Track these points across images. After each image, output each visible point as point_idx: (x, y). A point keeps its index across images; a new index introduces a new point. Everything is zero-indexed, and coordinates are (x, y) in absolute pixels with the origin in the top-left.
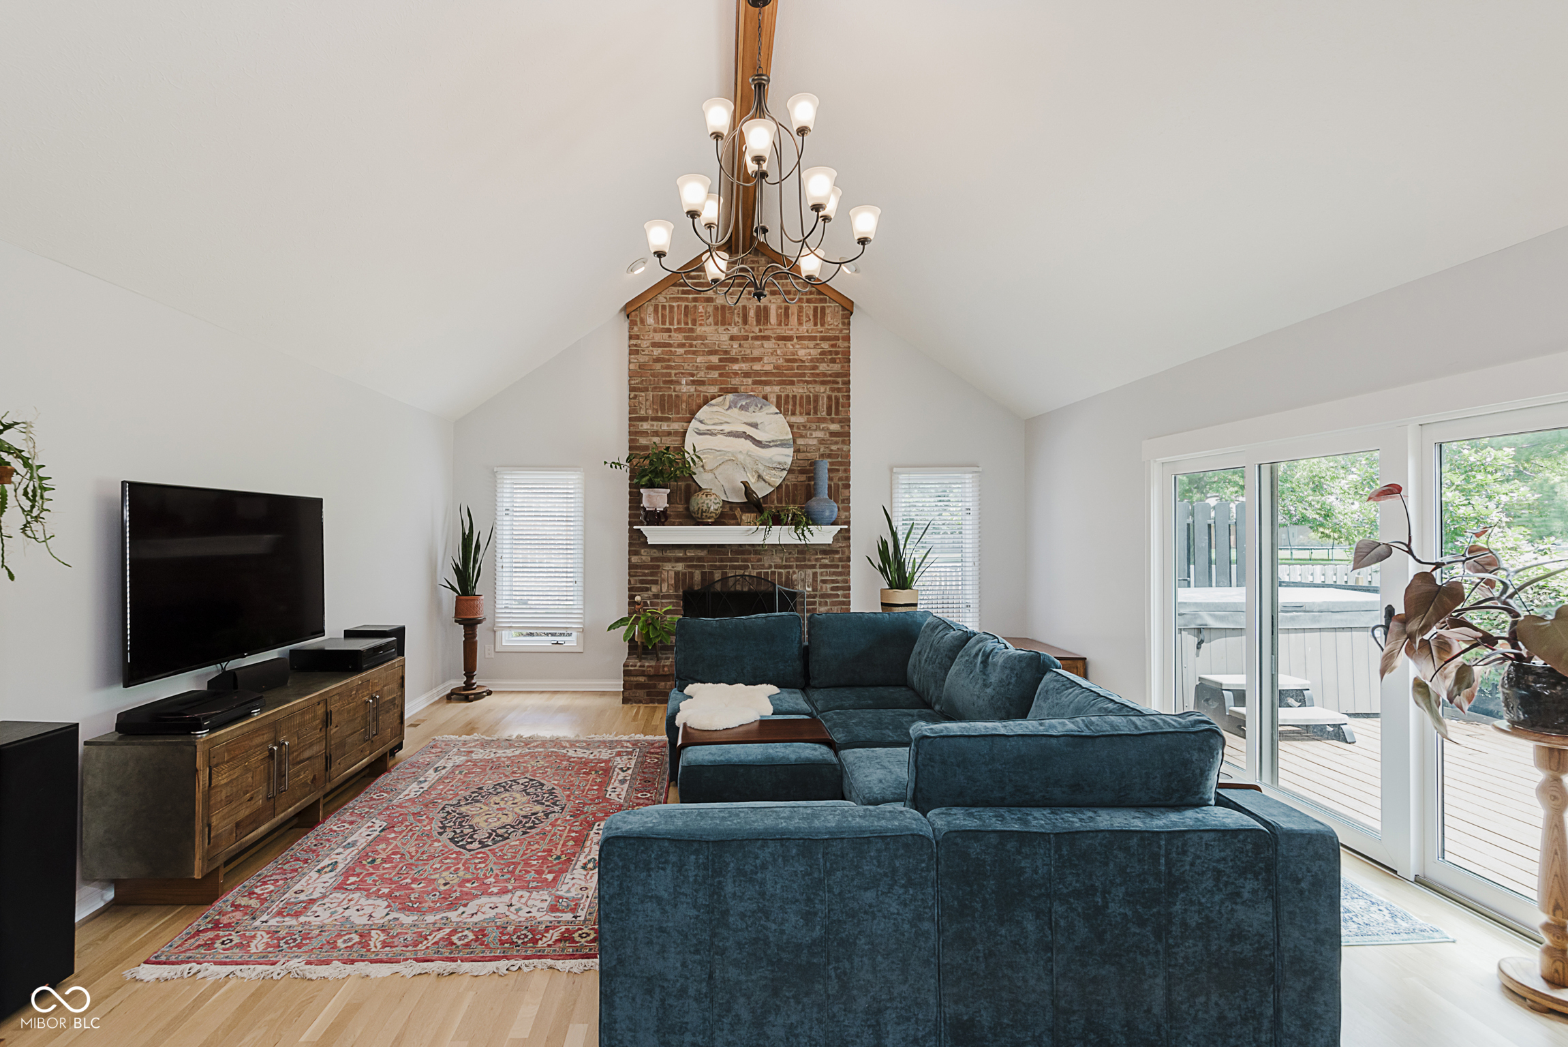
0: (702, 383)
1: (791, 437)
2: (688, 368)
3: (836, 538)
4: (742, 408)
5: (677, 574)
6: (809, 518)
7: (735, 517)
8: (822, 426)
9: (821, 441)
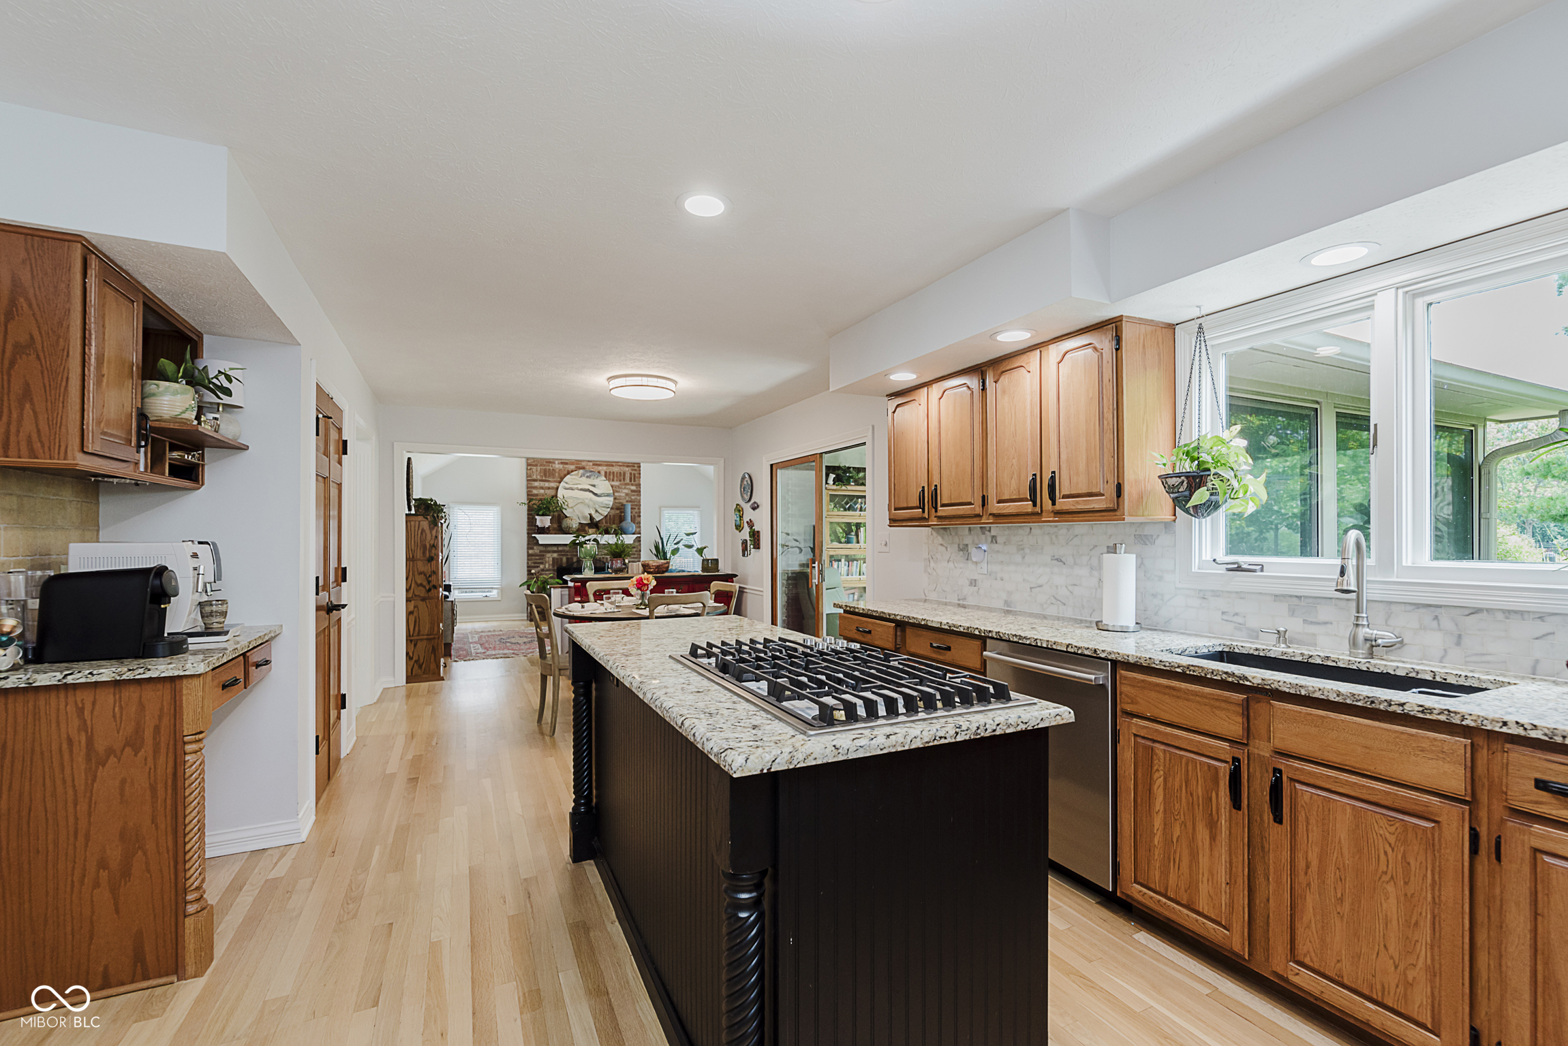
0: (566, 464)
1: (612, 492)
3: (634, 541)
4: (587, 477)
5: (553, 559)
6: (621, 531)
7: (585, 531)
8: (627, 487)
9: (627, 494)
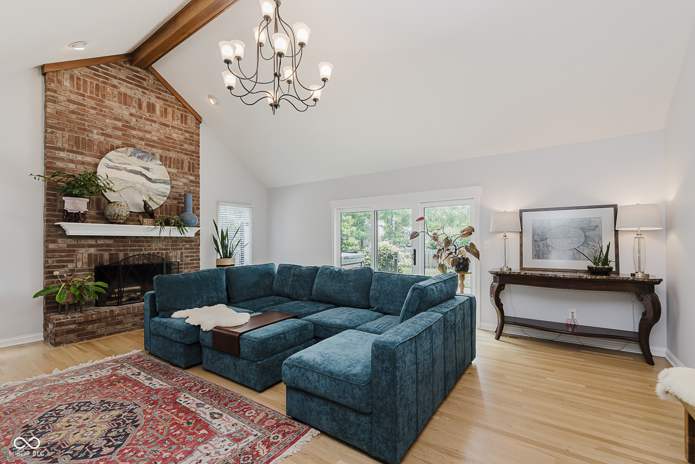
0: (110, 136)
1: (169, 179)
2: (99, 124)
3: (194, 234)
4: (139, 157)
5: (90, 255)
7: (139, 221)
8: (186, 176)
9: (185, 184)
